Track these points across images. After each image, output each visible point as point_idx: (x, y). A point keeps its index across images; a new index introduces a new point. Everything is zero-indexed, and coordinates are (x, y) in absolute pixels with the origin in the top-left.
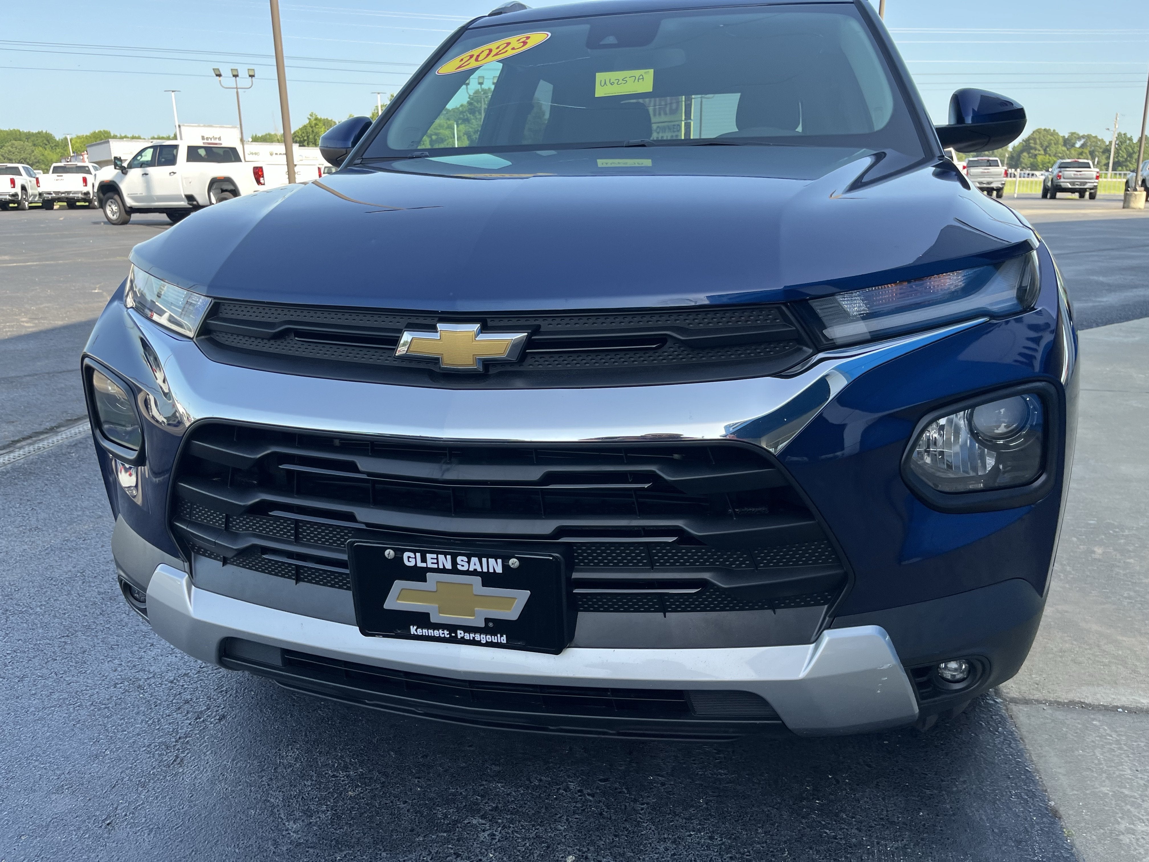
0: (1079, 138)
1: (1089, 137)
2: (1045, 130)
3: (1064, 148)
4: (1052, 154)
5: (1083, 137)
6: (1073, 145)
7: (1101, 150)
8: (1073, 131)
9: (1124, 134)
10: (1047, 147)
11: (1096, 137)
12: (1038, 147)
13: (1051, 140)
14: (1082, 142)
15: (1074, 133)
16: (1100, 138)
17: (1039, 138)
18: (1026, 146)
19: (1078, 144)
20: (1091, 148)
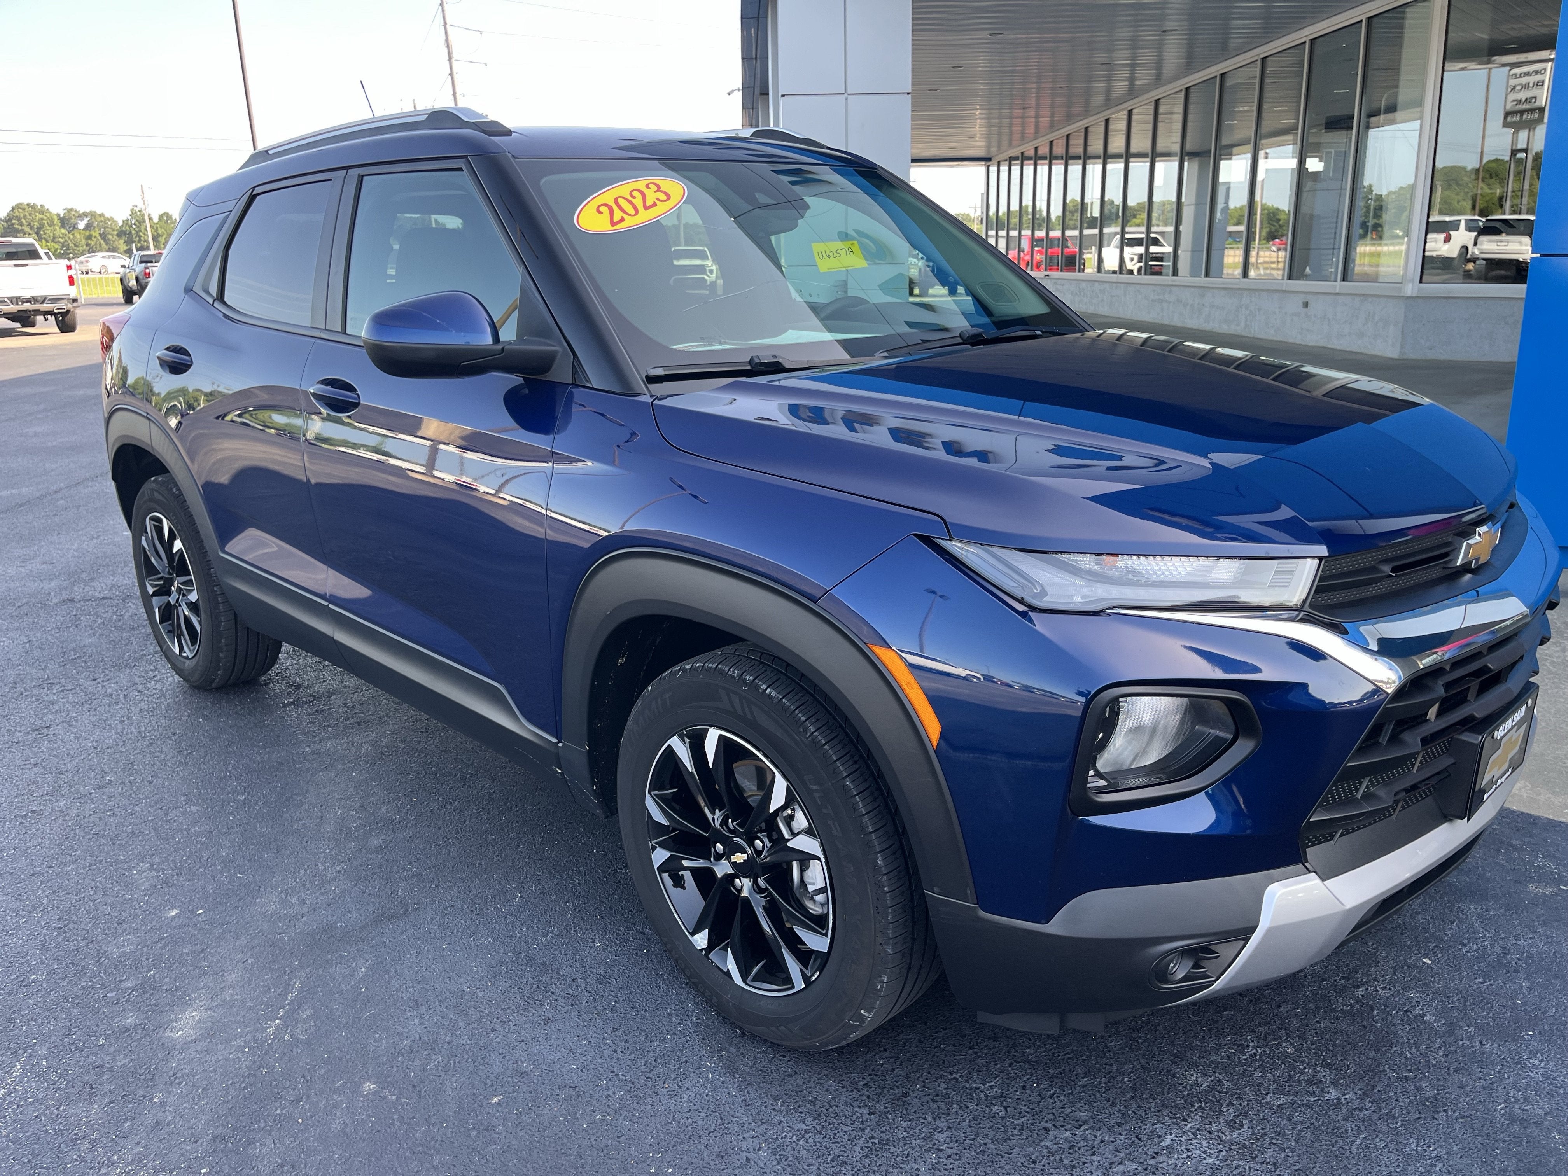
0: (81, 216)
1: (92, 214)
2: (28, 205)
3: (63, 231)
4: (50, 239)
5: (85, 215)
6: (75, 227)
7: (115, 233)
8: (69, 207)
9: (140, 211)
10: (39, 229)
11: (101, 215)
12: (27, 229)
13: (42, 219)
14: (86, 221)
15: (71, 210)
16: (108, 215)
17: (25, 217)
18: (9, 228)
19: (81, 225)
20: (100, 229)
